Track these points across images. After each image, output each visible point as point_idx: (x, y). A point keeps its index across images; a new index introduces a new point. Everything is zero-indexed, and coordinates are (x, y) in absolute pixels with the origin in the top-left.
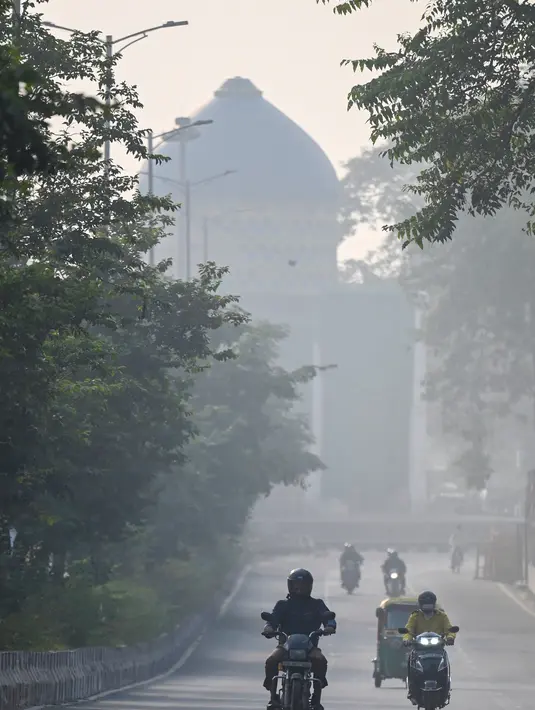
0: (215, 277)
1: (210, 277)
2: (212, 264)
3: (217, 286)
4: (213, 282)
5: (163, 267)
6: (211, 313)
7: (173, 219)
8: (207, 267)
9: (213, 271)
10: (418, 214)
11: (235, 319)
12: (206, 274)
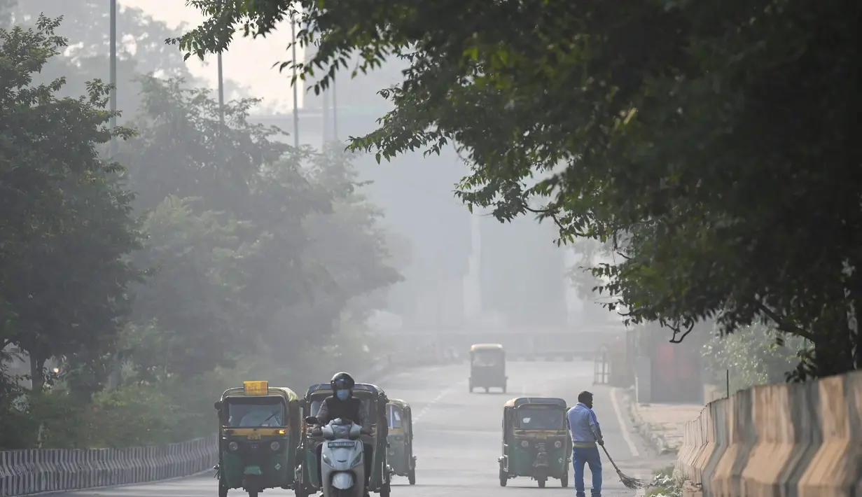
0: (103, 94)
1: (98, 94)
2: (99, 81)
3: (105, 103)
4: (102, 97)
5: (56, 86)
6: (99, 128)
7: (66, 40)
8: (93, 84)
9: (100, 88)
10: (200, 27)
11: (124, 133)
12: (94, 90)
